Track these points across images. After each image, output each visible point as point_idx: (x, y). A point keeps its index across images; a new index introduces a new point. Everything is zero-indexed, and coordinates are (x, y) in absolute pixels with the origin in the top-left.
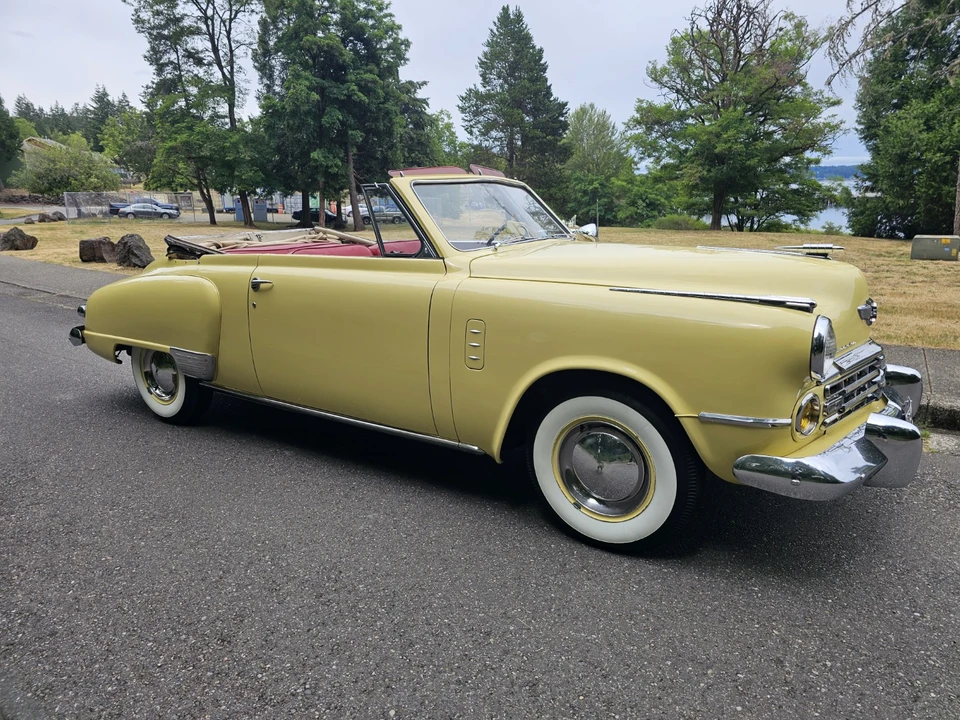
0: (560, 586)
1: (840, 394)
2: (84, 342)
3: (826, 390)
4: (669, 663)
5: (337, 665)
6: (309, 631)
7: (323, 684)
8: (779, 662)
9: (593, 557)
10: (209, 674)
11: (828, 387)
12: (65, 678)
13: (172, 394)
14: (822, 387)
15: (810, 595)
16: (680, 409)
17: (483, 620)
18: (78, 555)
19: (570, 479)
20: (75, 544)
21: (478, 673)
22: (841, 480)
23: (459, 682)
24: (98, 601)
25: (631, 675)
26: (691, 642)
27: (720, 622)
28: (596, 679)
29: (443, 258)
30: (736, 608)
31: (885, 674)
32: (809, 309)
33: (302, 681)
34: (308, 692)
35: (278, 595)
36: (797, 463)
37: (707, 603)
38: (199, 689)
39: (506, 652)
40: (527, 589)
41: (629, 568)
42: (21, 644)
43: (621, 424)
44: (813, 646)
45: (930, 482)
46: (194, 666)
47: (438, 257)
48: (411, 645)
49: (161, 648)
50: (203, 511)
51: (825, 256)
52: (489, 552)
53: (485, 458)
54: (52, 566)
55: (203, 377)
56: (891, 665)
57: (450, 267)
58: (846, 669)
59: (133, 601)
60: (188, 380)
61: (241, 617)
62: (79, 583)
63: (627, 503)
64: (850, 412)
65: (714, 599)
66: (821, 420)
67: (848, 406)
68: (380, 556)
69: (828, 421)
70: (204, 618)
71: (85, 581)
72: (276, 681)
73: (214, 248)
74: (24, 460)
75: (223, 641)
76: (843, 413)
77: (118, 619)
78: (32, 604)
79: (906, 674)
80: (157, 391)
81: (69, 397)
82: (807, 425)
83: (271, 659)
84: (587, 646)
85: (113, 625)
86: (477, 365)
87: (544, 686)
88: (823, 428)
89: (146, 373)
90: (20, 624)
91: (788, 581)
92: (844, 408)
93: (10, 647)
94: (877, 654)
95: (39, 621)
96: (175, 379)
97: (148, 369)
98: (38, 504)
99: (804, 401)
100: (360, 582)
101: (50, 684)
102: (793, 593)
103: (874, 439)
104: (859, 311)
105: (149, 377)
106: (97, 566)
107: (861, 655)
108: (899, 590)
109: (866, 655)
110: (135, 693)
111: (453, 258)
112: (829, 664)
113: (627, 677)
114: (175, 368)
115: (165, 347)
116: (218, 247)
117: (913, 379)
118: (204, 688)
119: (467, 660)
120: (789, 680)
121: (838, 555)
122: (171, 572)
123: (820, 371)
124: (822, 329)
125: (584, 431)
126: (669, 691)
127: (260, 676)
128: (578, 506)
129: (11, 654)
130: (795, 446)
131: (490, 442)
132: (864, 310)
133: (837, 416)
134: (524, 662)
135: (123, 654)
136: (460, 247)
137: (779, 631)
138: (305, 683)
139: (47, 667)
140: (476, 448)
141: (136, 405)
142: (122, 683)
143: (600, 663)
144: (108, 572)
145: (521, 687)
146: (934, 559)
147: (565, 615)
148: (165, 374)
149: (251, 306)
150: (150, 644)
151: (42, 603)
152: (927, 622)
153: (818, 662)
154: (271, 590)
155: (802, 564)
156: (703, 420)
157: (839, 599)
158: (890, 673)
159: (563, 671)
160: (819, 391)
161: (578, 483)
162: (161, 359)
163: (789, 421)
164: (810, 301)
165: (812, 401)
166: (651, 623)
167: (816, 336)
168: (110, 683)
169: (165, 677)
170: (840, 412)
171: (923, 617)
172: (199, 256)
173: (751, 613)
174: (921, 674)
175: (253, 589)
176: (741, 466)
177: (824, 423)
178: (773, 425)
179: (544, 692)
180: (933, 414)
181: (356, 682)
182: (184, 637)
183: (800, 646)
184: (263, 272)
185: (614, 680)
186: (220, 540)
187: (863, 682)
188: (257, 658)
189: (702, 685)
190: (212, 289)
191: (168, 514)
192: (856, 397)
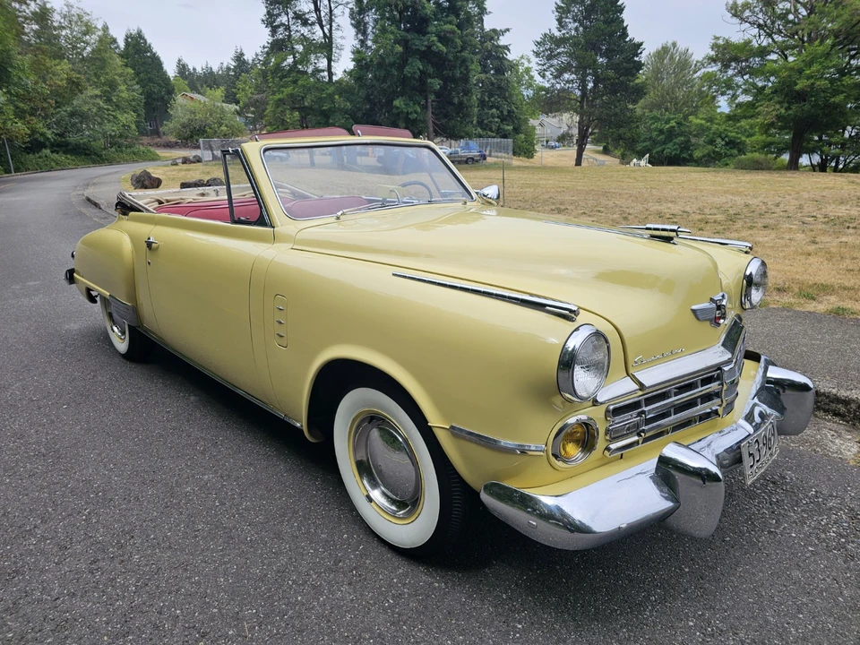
0: (315, 588)
1: (638, 415)
2: (74, 283)
3: (607, 411)
6: (56, 599)
11: (611, 407)
13: (123, 332)
14: (603, 408)
16: (434, 420)
17: (212, 618)
19: (364, 468)
29: (274, 227)
35: (63, 554)
40: (280, 587)
47: (270, 225)
51: (668, 240)
55: (129, 323)
57: (278, 236)
60: (129, 327)
66: (600, 446)
67: (656, 428)
69: (613, 446)
76: (648, 436)
80: (117, 330)
82: (572, 450)
86: (283, 342)
89: (109, 314)
92: (645, 431)
104: (694, 311)
105: (111, 317)
115: (106, 293)
116: (161, 203)
128: (369, 499)
130: (559, 474)
133: (635, 438)
136: (293, 214)
140: (298, 424)
149: (148, 264)
156: (454, 431)
160: (595, 412)
163: (542, 447)
164: (570, 307)
165: (584, 424)
167: (567, 350)
170: (639, 435)
177: (608, 449)
178: (521, 451)
184: (155, 232)
190: (127, 245)
192: (673, 417)
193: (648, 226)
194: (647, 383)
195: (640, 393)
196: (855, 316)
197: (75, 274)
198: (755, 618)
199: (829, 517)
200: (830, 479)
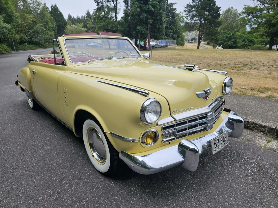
0: (71, 185)
1: (173, 129)
2: (18, 85)
3: (162, 128)
16: (106, 130)
17: (35, 193)
29: (66, 66)
32: (145, 95)
37: (111, 202)
40: (60, 184)
48: (7, 198)
50: (9, 139)
51: (191, 70)
66: (160, 140)
67: (182, 134)
69: (165, 140)
76: (178, 136)
86: (67, 104)
88: (163, 142)
104: (197, 94)
111: (69, 66)
115: (25, 88)
123: (145, 121)
128: (93, 156)
133: (173, 137)
147: (60, 197)
149: (33, 78)
156: (112, 135)
160: (158, 128)
167: (144, 107)
178: (132, 141)
192: (188, 130)
193: (185, 65)
194: (177, 119)
195: (175, 122)
196: (275, 98)
197: (18, 83)
198: (215, 199)
199: (250, 166)
200: (254, 153)
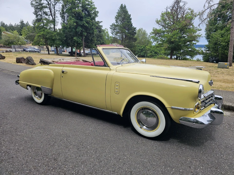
0: (137, 147)
1: (204, 103)
2: (19, 84)
3: (201, 102)
4: (164, 167)
5: (83, 166)
6: (76, 158)
7: (80, 171)
8: (190, 167)
9: (145, 140)
10: (52, 168)
11: (202, 101)
12: (16, 169)
13: (41, 97)
14: (200, 101)
15: (197, 151)
16: (167, 105)
17: (118, 156)
18: (18, 138)
19: (139, 121)
20: (17, 135)
21: (118, 169)
22: (205, 123)
23: (113, 171)
24: (23, 149)
25: (155, 170)
26: (169, 162)
27: (175, 157)
28: (146, 171)
30: (179, 153)
31: (215, 170)
32: (198, 82)
33: (75, 170)
34: (76, 173)
35: (68, 149)
36: (195, 119)
37: (172, 152)
38: (49, 172)
39: (124, 164)
40: (129, 148)
41: (153, 143)
42: (4, 160)
43: (152, 108)
44: (198, 163)
45: (224, 123)
46: (48, 166)
47: (108, 67)
48: (101, 162)
49: (40, 161)
50: (49, 127)
51: (201, 69)
52: (119, 139)
53: (119, 115)
54: (12, 140)
55: (49, 93)
56: (216, 168)
57: (111, 69)
58: (206, 169)
59: (32, 150)
60: (45, 94)
61: (59, 154)
62: (19, 145)
63: (153, 127)
64: (206, 107)
65: (174, 151)
66: (200, 109)
67: (206, 105)
68: (93, 139)
69: (202, 109)
70: (50, 154)
71: (20, 144)
72: (68, 170)
73: (52, 62)
74: (4, 113)
75: (55, 160)
76: (205, 107)
77: (29, 154)
78: (7, 150)
79: (220, 170)
80: (37, 97)
81: (14, 97)
82: (197, 110)
83: (67, 165)
84: (144, 163)
85: (27, 156)
86: (118, 93)
87: (134, 172)
88: (200, 111)
89: (34, 92)
90: (4, 155)
91: (191, 147)
92: (205, 106)
93: (2, 161)
94: (213, 165)
95: (9, 154)
96: (42, 94)
97: (35, 91)
98: (8, 124)
99: (196, 104)
100: (88, 146)
101: (12, 170)
102: (193, 150)
103: (212, 113)
105: (35, 93)
106: (23, 141)
107: (209, 166)
108: (218, 150)
109: (210, 166)
110: (34, 173)
111: (112, 67)
112: (202, 168)
113: (154, 170)
114: (42, 91)
115: (40, 86)
116: (53, 62)
117: (221, 99)
118: (51, 172)
119: (115, 166)
120: (192, 171)
121: (203, 141)
122: (41, 142)
123: (200, 97)
124: (201, 88)
125: (143, 110)
126: (164, 174)
127: (64, 169)
128: (141, 128)
129: (2, 163)
130: (194, 115)
131: (120, 112)
132: (210, 83)
133: (203, 108)
134: (129, 166)
135: (30, 163)
136: (114, 64)
137: (189, 159)
138: (75, 171)
139: (11, 166)
140: (116, 113)
141: (31, 99)
142: (30, 170)
143: (147, 167)
144: (26, 142)
145: (128, 173)
146: (225, 142)
147: (138, 155)
148: (39, 92)
149: (62, 77)
150: (37, 161)
151: (9, 150)
152: (224, 158)
153: (199, 167)
154: (66, 147)
155: (194, 143)
156: (172, 108)
157: (203, 152)
158: (216, 170)
159: (138, 169)
160: (200, 102)
161: (141, 123)
162: (38, 89)
163: (193, 109)
164: (198, 81)
165: (198, 104)
166: (159, 157)
167: (200, 89)
168: (27, 170)
169: (41, 169)
170: (204, 107)
171: (223, 156)
172: (49, 64)
173: (183, 155)
174: (223, 171)
175: (62, 147)
176: (181, 120)
177: (201, 110)
178: (189, 110)
179: (134, 174)
180: (224, 106)
181: (88, 171)
182: (45, 159)
183: (195, 163)
184: (65, 69)
185: (150, 171)
186: (53, 134)
187: (210, 172)
188: (63, 164)
189: (172, 173)
190: (52, 72)
191: (40, 128)
192: (208, 103)
193: (196, 67)
194: (206, 96)
195: (204, 98)
197: (20, 82)
